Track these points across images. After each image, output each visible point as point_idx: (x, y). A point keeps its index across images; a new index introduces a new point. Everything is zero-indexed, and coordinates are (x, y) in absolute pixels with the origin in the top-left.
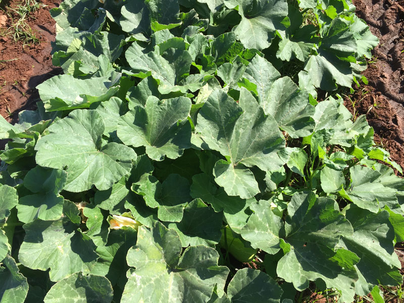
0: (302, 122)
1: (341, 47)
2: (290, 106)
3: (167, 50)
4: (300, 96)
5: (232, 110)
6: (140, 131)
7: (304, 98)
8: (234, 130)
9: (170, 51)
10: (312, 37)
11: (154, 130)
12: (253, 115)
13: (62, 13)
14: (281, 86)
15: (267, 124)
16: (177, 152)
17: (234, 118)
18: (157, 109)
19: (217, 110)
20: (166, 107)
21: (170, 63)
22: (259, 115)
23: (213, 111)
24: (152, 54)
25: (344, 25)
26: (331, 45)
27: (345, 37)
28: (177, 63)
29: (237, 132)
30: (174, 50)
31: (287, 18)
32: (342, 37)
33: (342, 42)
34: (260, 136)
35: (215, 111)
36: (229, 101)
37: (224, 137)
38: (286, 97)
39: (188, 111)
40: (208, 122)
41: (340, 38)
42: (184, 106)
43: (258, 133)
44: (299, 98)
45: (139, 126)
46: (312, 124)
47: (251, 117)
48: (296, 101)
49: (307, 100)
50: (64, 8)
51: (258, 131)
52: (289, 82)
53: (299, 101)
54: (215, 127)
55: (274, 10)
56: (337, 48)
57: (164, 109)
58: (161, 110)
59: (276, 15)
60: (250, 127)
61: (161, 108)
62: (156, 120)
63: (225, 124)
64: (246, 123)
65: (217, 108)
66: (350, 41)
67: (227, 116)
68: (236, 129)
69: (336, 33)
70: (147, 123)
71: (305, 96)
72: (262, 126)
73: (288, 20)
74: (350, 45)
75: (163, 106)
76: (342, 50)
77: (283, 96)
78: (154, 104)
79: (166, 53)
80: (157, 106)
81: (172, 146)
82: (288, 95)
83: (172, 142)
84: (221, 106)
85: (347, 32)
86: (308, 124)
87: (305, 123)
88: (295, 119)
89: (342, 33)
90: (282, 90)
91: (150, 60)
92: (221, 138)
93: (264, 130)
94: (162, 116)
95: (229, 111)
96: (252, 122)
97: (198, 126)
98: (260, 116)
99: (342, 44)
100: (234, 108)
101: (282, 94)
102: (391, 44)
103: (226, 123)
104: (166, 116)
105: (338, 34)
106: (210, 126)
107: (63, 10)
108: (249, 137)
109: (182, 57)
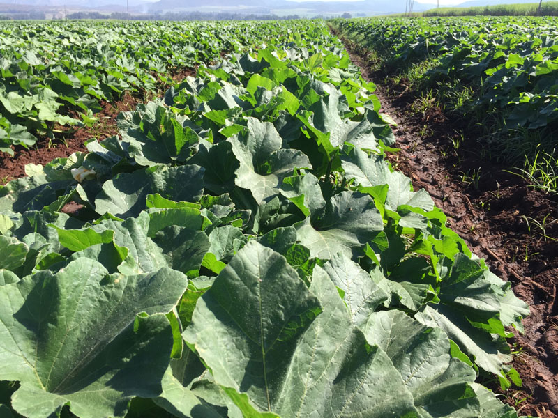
0: (447, 399)
1: (473, 303)
2: (412, 363)
3: (165, 230)
4: (431, 342)
5: (293, 304)
6: (29, 343)
7: (440, 349)
8: (290, 373)
9: (170, 231)
10: (424, 275)
11: (71, 348)
12: (339, 346)
13: (7, 196)
14: (387, 325)
15: (372, 373)
16: (111, 406)
17: (294, 327)
18: (94, 295)
19: (251, 295)
20: (120, 294)
21: (165, 252)
22: (353, 347)
23: (241, 297)
24: (131, 221)
25: (475, 267)
26: (456, 298)
27: (478, 287)
28: (179, 252)
29: (296, 381)
30: (178, 229)
31: (383, 234)
32: (472, 286)
33: (474, 294)
34: (356, 406)
35: (246, 297)
36: (286, 276)
37: (261, 385)
38: (399, 344)
39: (172, 301)
40: (222, 329)
41: (470, 287)
42: (167, 289)
43: (351, 395)
44: (431, 346)
45: (28, 328)
46: (471, 404)
47: (333, 348)
48: (425, 353)
49: (448, 355)
50: (14, 190)
51: (351, 388)
52: (402, 319)
53: (431, 353)
54: (239, 347)
55: (359, 222)
56: (467, 304)
57: (114, 297)
58: (105, 299)
59: (364, 229)
60: (329, 376)
61: (106, 293)
62: (85, 321)
63: (268, 342)
64: (321, 362)
65: (254, 293)
66: (486, 295)
67: (275, 317)
68: (295, 369)
69: (462, 278)
70: (55, 322)
71: (442, 346)
72: (361, 376)
73: (385, 237)
74: (487, 300)
75: (114, 290)
76: (476, 308)
77: (392, 342)
78: (93, 279)
79: (162, 233)
80: (97, 285)
81: (104, 394)
82: (405, 340)
83: (107, 384)
84: (264, 286)
85: (480, 279)
86: (462, 405)
87: (455, 402)
88: (427, 392)
89: (472, 280)
90: (390, 332)
91: (124, 233)
92: (253, 386)
93: (367, 389)
94: (104, 313)
95: (284, 303)
96: (337, 362)
97: (192, 332)
98: (355, 350)
99: (474, 298)
100: (298, 298)
101: (389, 339)
102: (536, 332)
103: (271, 337)
104: (114, 313)
105: (466, 280)
106: (225, 339)
107: (12, 191)
108: (326, 405)
109: (190, 242)
